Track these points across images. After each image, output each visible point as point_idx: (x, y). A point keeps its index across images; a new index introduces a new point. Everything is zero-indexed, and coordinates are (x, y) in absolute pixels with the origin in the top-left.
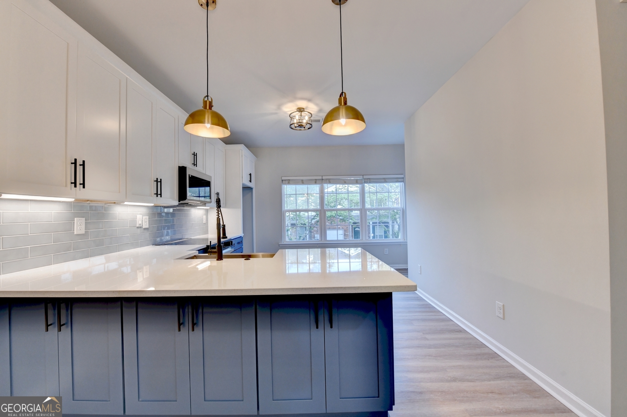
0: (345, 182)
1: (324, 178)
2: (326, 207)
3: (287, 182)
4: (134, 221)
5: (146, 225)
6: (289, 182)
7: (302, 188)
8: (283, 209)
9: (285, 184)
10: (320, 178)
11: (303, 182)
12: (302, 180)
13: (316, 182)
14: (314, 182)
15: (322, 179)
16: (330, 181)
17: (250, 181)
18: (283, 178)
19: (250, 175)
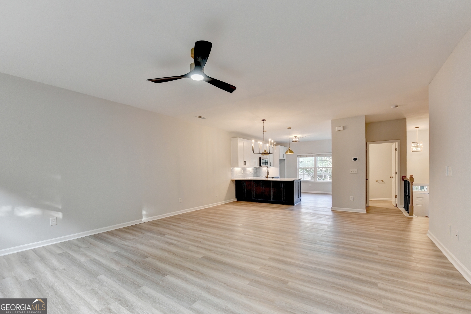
0: (326, 156)
1: (316, 154)
2: (317, 167)
3: (299, 156)
4: (250, 171)
5: (252, 172)
6: (301, 157)
7: (306, 159)
8: (298, 167)
9: (299, 157)
10: (314, 154)
11: (306, 156)
12: (306, 155)
13: (312, 156)
14: (311, 156)
15: (315, 155)
16: (318, 156)
17: (283, 157)
18: (298, 155)
19: (283, 155)
